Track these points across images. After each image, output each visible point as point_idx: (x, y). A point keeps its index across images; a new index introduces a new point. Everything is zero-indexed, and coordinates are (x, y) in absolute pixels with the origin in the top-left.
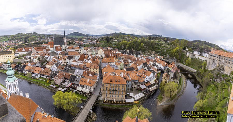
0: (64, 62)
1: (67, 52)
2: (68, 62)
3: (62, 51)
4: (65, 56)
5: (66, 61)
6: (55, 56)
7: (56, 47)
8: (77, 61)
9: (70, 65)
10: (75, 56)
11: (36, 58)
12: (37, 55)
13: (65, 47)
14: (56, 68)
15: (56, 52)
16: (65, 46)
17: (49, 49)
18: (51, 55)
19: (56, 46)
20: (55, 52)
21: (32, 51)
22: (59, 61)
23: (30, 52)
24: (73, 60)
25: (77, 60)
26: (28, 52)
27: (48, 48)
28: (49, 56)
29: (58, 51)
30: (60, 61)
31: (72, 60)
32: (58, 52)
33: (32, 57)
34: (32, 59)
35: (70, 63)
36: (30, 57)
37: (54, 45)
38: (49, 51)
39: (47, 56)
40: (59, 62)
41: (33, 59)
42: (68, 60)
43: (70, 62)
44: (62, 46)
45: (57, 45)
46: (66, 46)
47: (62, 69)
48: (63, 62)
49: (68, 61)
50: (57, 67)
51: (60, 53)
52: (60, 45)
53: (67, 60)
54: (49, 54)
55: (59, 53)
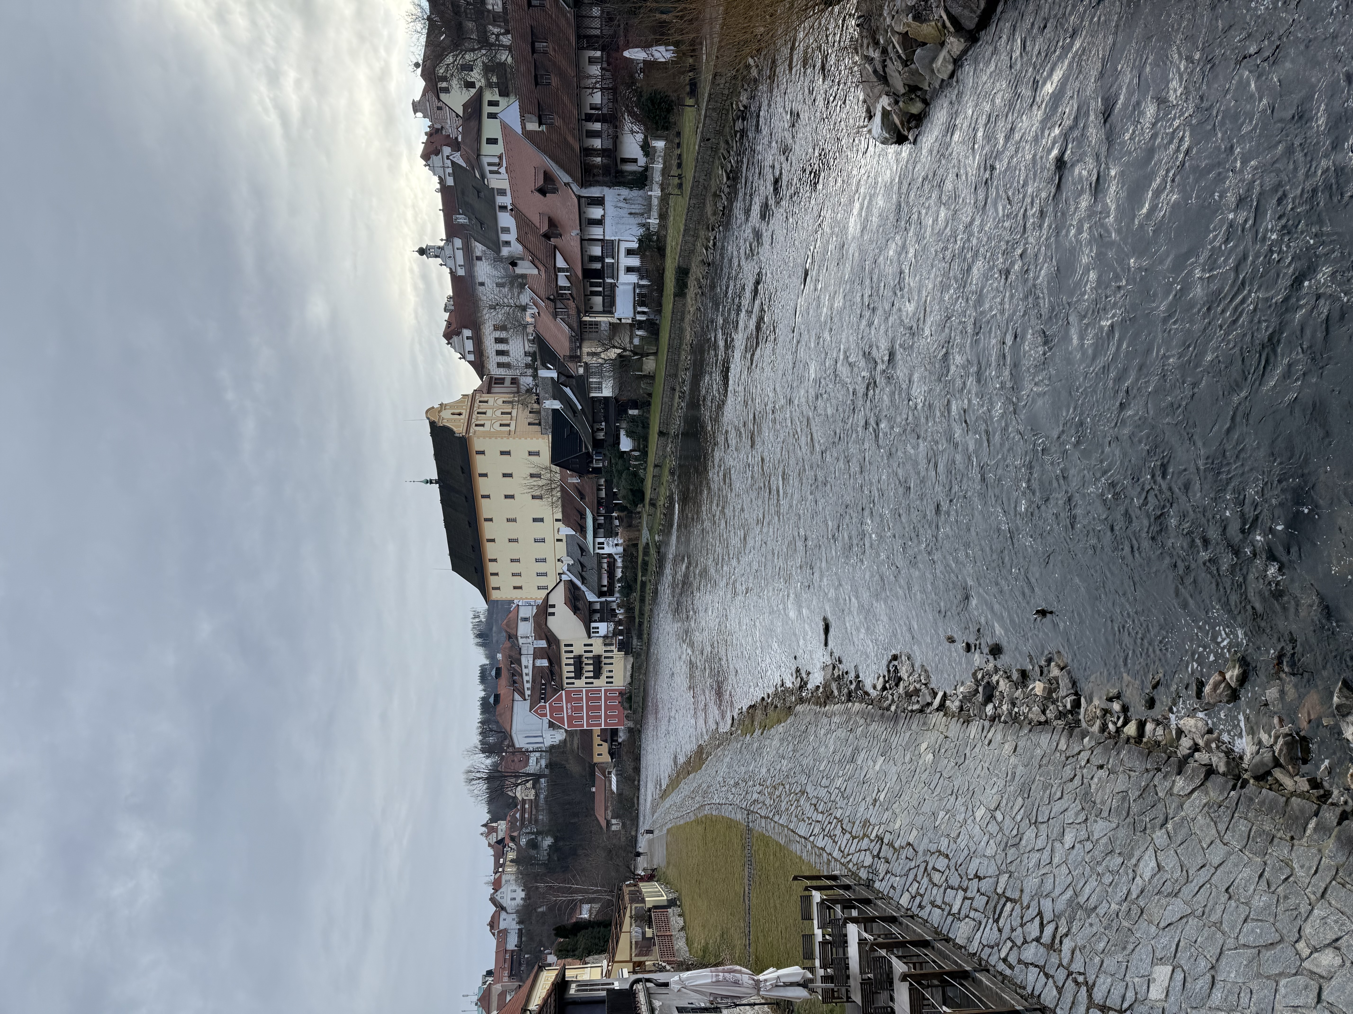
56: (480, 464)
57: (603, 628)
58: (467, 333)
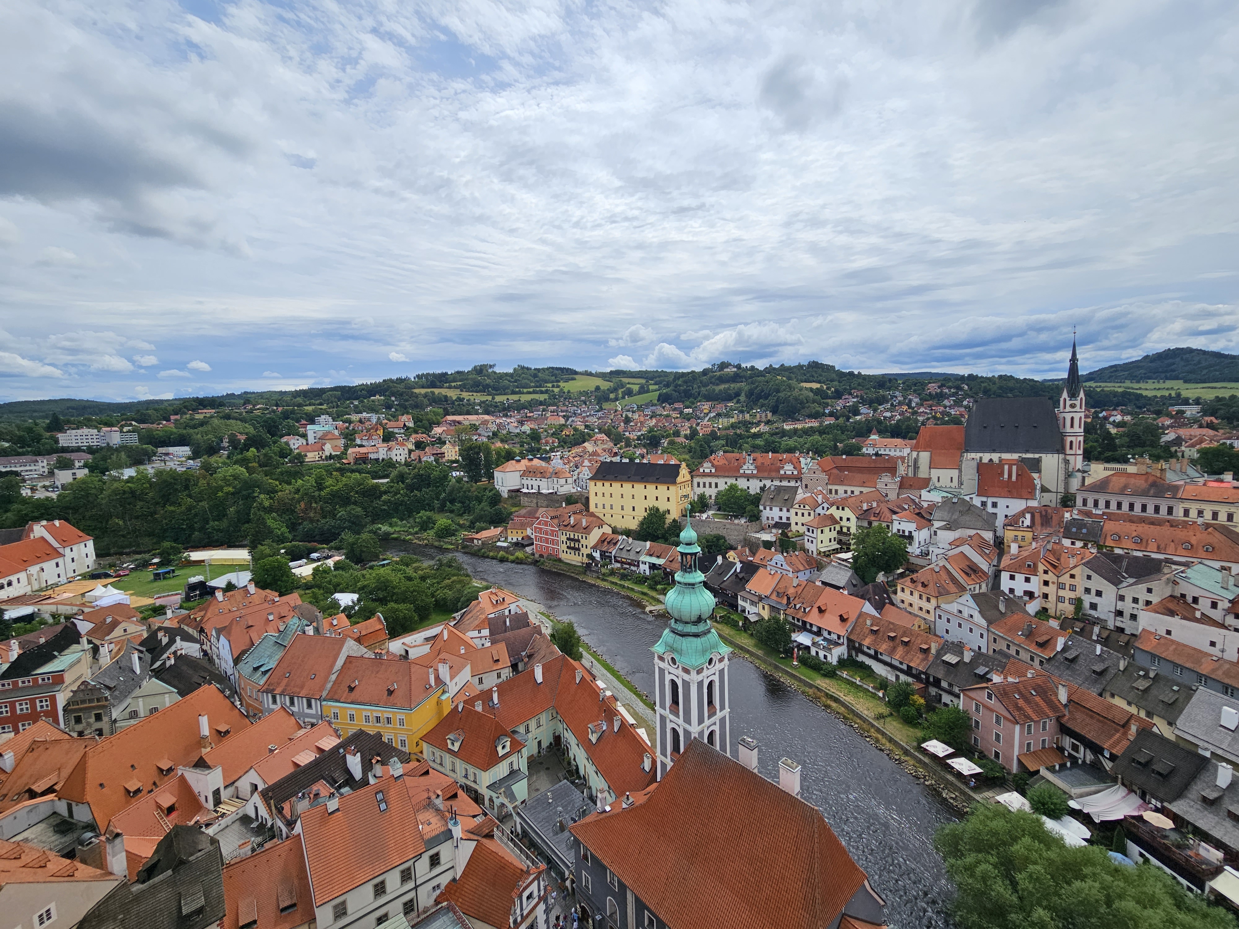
0: (1051, 590)
1: (1088, 514)
2: (1097, 600)
3: (1034, 504)
4: (1067, 542)
5: (1073, 588)
6: (972, 532)
7: (981, 467)
8: (1217, 615)
9: (1121, 630)
10: (1187, 565)
11: (826, 530)
12: (833, 511)
13: (1069, 475)
14: (984, 623)
15: (984, 504)
16: (1067, 462)
17: (923, 473)
18: (937, 524)
19: (986, 457)
20: (977, 501)
21: (798, 478)
22: (1005, 576)
23: (785, 483)
24: (1155, 599)
25: (1204, 606)
26: (777, 483)
27: (916, 467)
28: (919, 529)
29: (1002, 502)
30: (1020, 578)
31: (1143, 587)
32: (995, 505)
33: (800, 519)
34: (794, 528)
35: (1120, 613)
36: (784, 514)
37: (967, 451)
38: (924, 493)
39: (908, 527)
40: (1005, 583)
41: (803, 529)
42: (1098, 582)
43: (1127, 606)
44: (1036, 466)
45: (995, 457)
46: (1078, 462)
47: (1042, 645)
48: (1046, 590)
49: (1099, 594)
50: (990, 622)
51: (1022, 514)
52: (1015, 456)
53: (1089, 584)
54: (919, 514)
55: (1011, 512)
56: (662, 488)
57: (597, 555)
58: (713, 470)
